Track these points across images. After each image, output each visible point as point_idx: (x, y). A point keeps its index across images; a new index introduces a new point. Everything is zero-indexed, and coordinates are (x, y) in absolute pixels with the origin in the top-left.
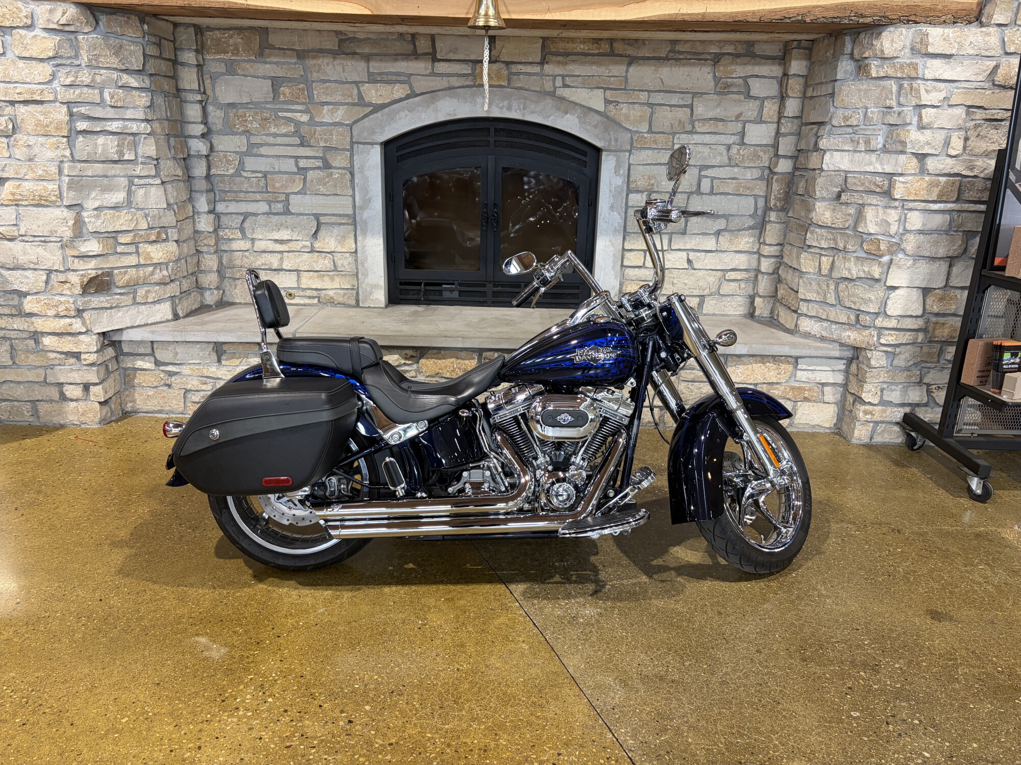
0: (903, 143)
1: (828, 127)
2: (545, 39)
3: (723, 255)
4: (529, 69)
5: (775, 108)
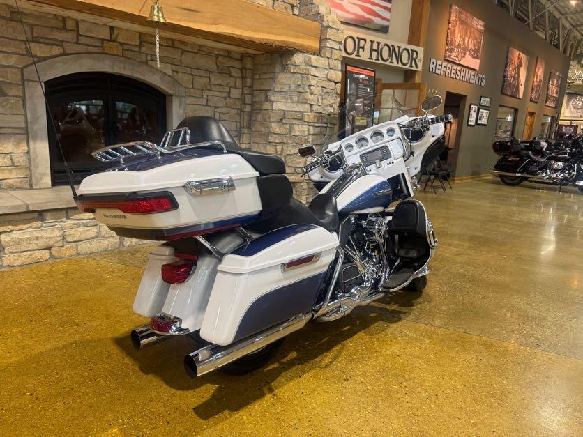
0: (306, 99)
1: (272, 92)
2: (141, 34)
4: (134, 49)
5: (241, 81)
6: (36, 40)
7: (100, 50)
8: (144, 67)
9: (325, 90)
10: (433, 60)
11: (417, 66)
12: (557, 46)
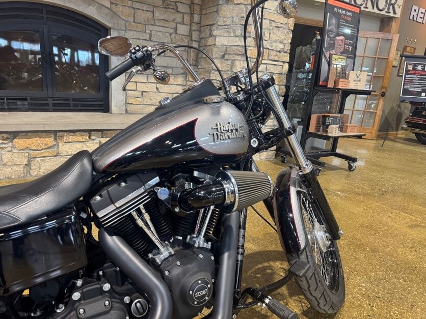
0: (250, 33)
1: (216, 26)
3: (172, 86)
5: (189, 18)
9: (273, 24)
10: (415, 7)
11: (395, 12)
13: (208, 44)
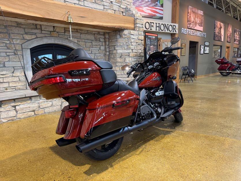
0: (130, 48)
1: (117, 46)
4: (62, 34)
5: (104, 43)
6: (26, 33)
7: (50, 35)
8: (67, 40)
9: (137, 44)
10: (182, 29)
11: (176, 32)
12: (237, 19)
13: (114, 53)
